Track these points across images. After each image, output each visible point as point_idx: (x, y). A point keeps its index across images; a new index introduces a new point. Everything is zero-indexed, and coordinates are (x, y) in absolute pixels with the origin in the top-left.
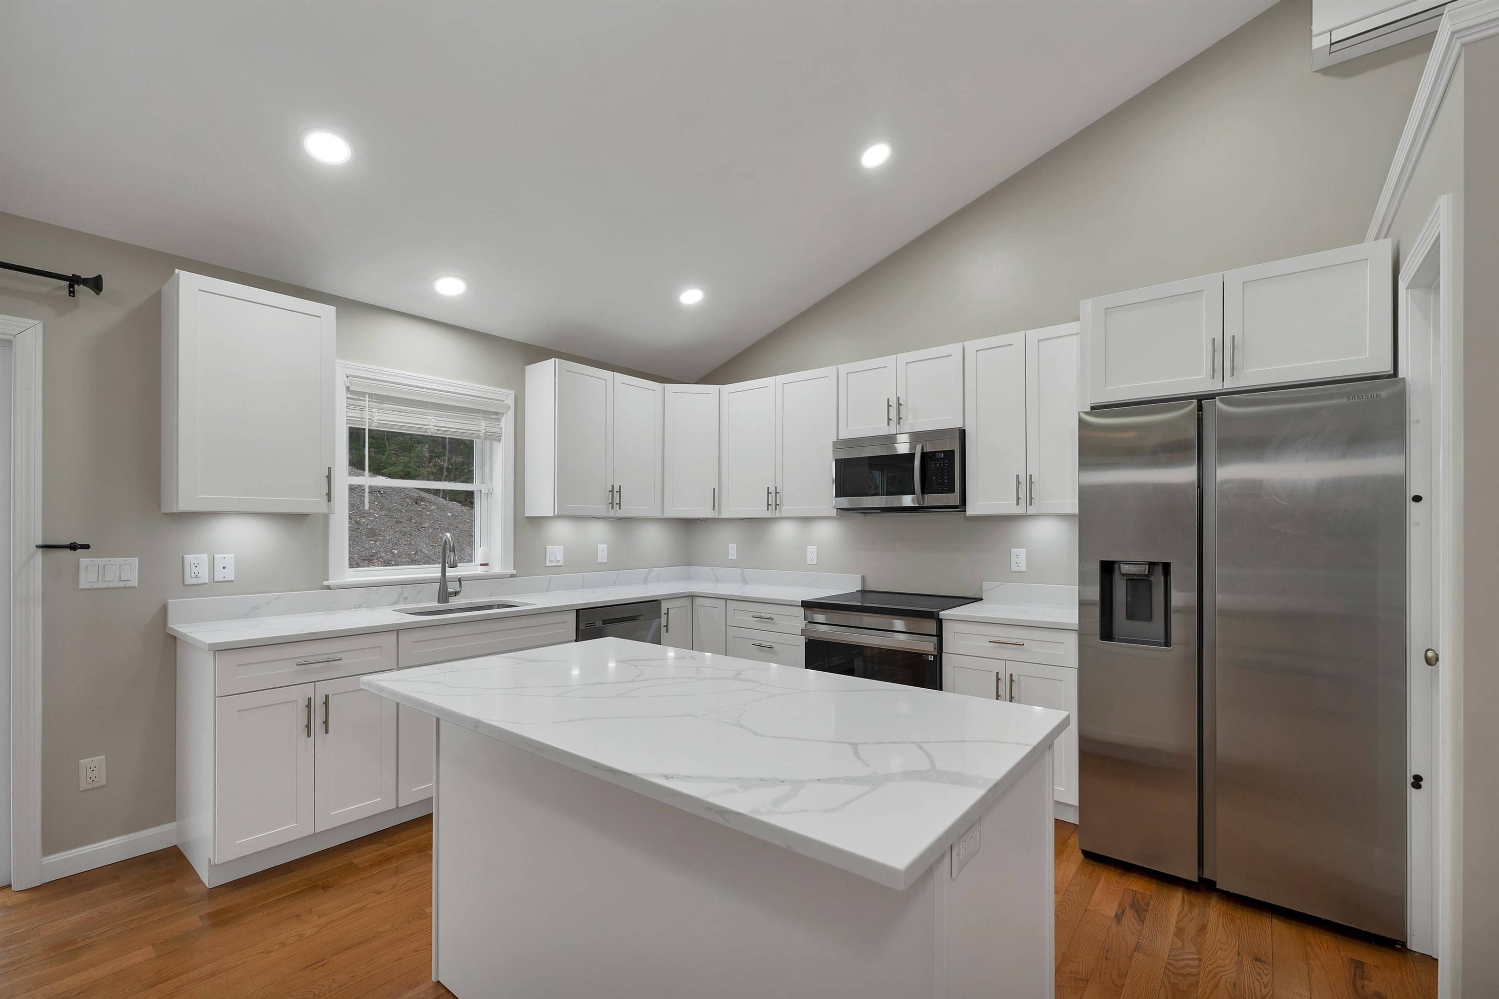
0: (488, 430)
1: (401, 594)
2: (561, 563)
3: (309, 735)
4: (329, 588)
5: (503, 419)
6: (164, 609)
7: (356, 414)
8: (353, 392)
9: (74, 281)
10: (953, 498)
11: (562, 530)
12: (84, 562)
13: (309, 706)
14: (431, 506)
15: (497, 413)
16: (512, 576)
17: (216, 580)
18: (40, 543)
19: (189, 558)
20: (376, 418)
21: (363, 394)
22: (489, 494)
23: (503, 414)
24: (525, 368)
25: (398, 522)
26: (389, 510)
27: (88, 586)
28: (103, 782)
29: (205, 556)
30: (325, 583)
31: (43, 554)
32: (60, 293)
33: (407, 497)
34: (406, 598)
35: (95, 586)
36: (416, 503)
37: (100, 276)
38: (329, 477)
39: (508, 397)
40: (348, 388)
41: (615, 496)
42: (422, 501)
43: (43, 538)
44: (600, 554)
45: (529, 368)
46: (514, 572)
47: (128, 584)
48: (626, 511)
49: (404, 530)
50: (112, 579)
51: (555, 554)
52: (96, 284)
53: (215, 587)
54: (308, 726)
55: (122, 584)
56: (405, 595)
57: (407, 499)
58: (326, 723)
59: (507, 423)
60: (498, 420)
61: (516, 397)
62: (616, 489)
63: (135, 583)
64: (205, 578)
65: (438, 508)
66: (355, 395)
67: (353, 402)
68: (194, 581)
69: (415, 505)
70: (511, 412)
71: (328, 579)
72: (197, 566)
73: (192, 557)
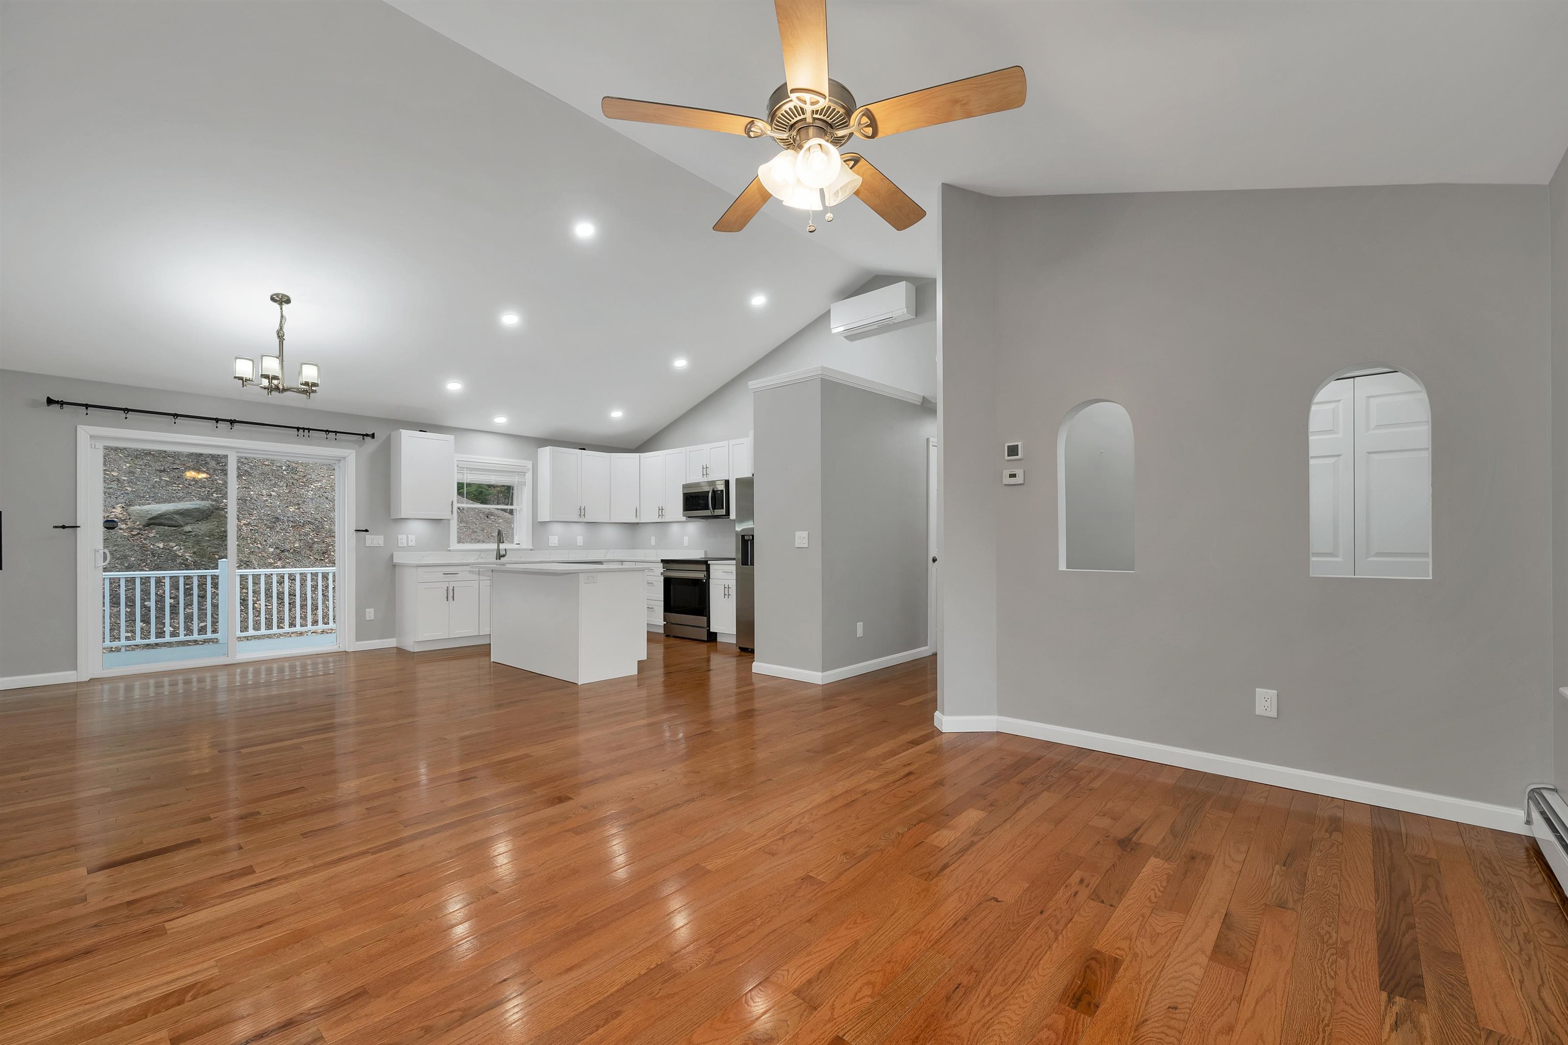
0: (520, 480)
1: (480, 555)
2: (557, 545)
3: (447, 600)
4: (450, 551)
5: (527, 475)
6: (392, 555)
7: (460, 476)
8: (460, 467)
9: (365, 436)
10: (723, 512)
11: (557, 528)
12: (367, 537)
13: (447, 590)
14: (499, 519)
15: (524, 472)
16: (531, 550)
17: (409, 545)
20: (469, 478)
21: (464, 468)
22: (521, 510)
23: (527, 472)
24: (537, 450)
25: (474, 532)
26: (467, 522)
27: (368, 545)
28: (373, 618)
29: (405, 536)
30: (449, 549)
31: (356, 534)
32: (360, 439)
33: (481, 513)
35: (371, 545)
36: (487, 517)
37: (373, 433)
38: (452, 504)
39: (529, 464)
40: (457, 466)
41: (582, 511)
42: (492, 515)
43: (355, 529)
44: (578, 541)
45: (539, 449)
46: (532, 548)
48: (588, 518)
49: (478, 538)
50: (375, 543)
51: (554, 540)
52: (373, 436)
53: (408, 548)
54: (447, 597)
55: (379, 545)
56: (481, 556)
57: (480, 514)
58: (453, 597)
59: (529, 476)
60: (525, 475)
61: (533, 464)
62: (583, 508)
63: (382, 545)
64: (405, 545)
65: (504, 521)
66: (460, 469)
67: (460, 471)
68: (401, 545)
69: (487, 519)
70: (531, 472)
71: (449, 547)
72: (402, 540)
73: (400, 536)
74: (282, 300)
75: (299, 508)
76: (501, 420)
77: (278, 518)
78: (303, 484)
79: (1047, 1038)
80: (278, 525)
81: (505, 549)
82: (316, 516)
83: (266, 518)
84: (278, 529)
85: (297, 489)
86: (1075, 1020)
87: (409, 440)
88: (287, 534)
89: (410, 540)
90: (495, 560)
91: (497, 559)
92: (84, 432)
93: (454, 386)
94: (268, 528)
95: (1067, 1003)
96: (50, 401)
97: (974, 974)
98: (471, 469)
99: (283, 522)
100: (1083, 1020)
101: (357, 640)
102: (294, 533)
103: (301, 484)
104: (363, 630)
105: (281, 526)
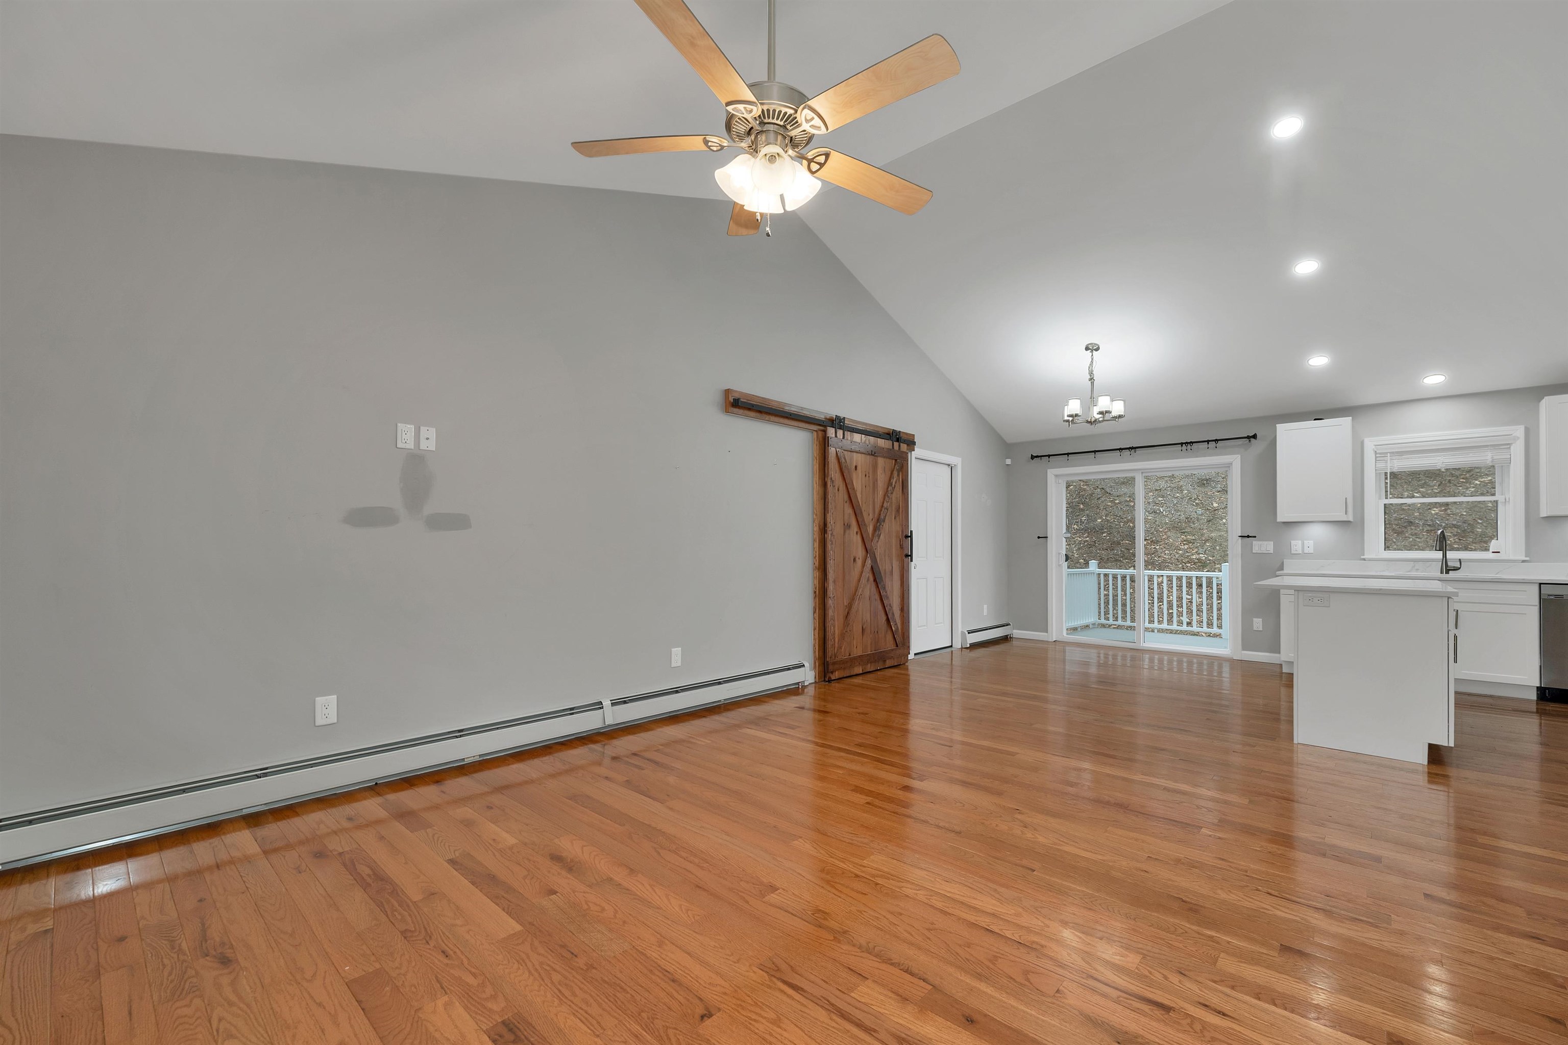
0: (1495, 457)
1: (1414, 567)
4: (1364, 559)
5: (1514, 448)
7: (1381, 465)
8: (1379, 455)
9: (1248, 437)
12: (1255, 543)
15: (1508, 445)
16: (1523, 561)
17: (1305, 552)
18: (1240, 535)
19: (1293, 542)
20: (1396, 465)
21: (1387, 453)
22: (1506, 502)
23: (1512, 443)
24: (1536, 405)
27: (1255, 552)
28: (1260, 629)
29: (1301, 542)
30: (1362, 557)
31: (1241, 539)
32: (1246, 443)
34: (1417, 570)
35: (1258, 552)
37: (1256, 434)
39: (1519, 431)
40: (1374, 452)
43: (1241, 534)
45: (1539, 403)
46: (1527, 559)
47: (1269, 552)
50: (1263, 550)
52: (1255, 437)
53: (1304, 556)
55: (1267, 552)
59: (1519, 449)
60: (1510, 448)
61: (1527, 426)
63: (1272, 552)
64: (1300, 552)
67: (1380, 459)
68: (1295, 552)
70: (1522, 442)
71: (1364, 555)
72: (1296, 546)
73: (1294, 541)
74: (1092, 348)
75: (1446, 510)
76: (1434, 380)
77: (1411, 522)
78: (1464, 481)
79: (484, 992)
80: (1409, 530)
81: (1460, 560)
82: (1468, 518)
83: (1396, 522)
84: (1407, 535)
85: (1454, 487)
86: (490, 1017)
87: (1286, 433)
88: (1418, 540)
89: (1306, 548)
90: (1439, 574)
91: (1442, 573)
92: (1051, 473)
93: (1319, 361)
94: (1396, 533)
95: (511, 1018)
96: (1033, 457)
97: (585, 968)
98: (1401, 453)
99: (1417, 526)
100: (486, 1023)
101: (1244, 649)
102: (1427, 538)
103: (1461, 480)
104: (1248, 640)
105: (1412, 531)
